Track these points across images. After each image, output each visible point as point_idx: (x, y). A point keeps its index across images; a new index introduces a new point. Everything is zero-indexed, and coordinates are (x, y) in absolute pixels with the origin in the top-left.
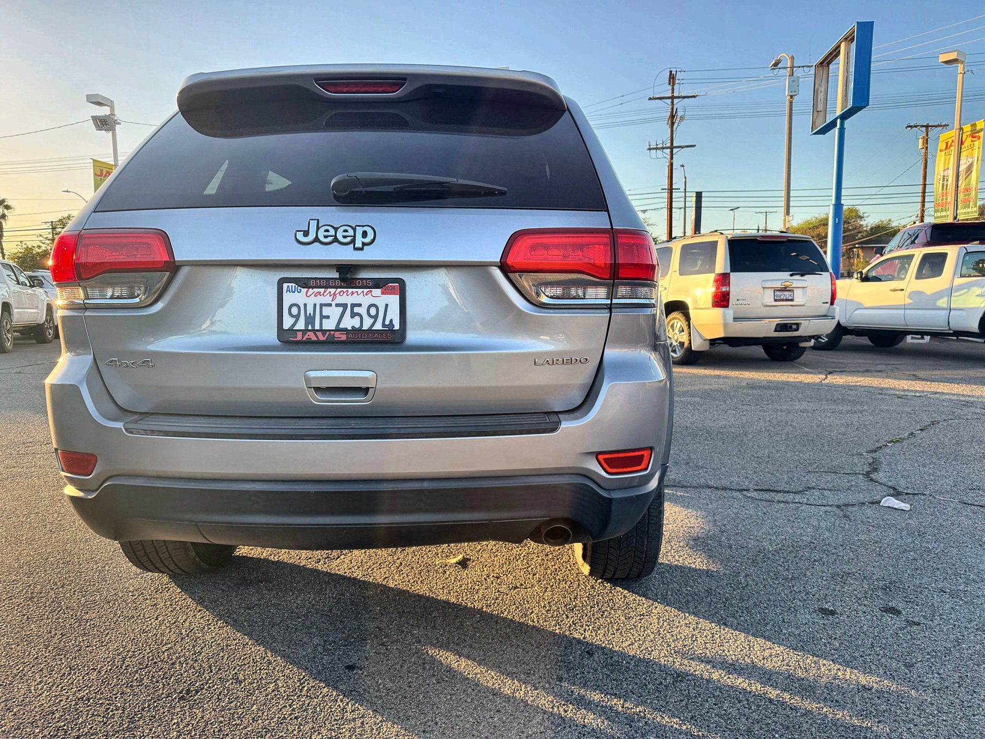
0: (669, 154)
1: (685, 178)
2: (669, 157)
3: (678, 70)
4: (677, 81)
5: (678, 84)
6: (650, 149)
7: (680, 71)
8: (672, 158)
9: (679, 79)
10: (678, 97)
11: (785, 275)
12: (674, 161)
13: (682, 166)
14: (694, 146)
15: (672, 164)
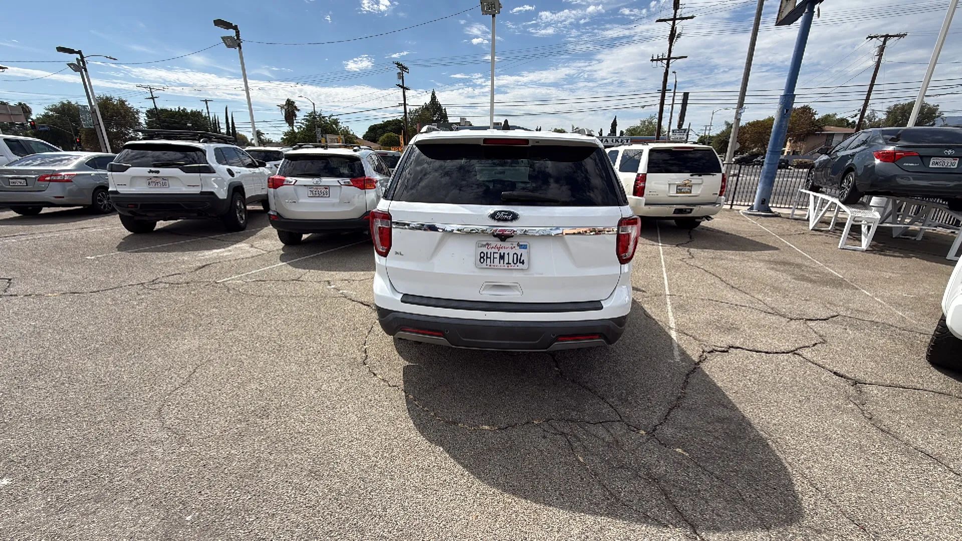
0: (666, 64)
1: (676, 81)
5: (680, 8)
6: (652, 60)
10: (679, 19)
11: (687, 176)
12: (669, 69)
13: (675, 72)
15: (667, 72)
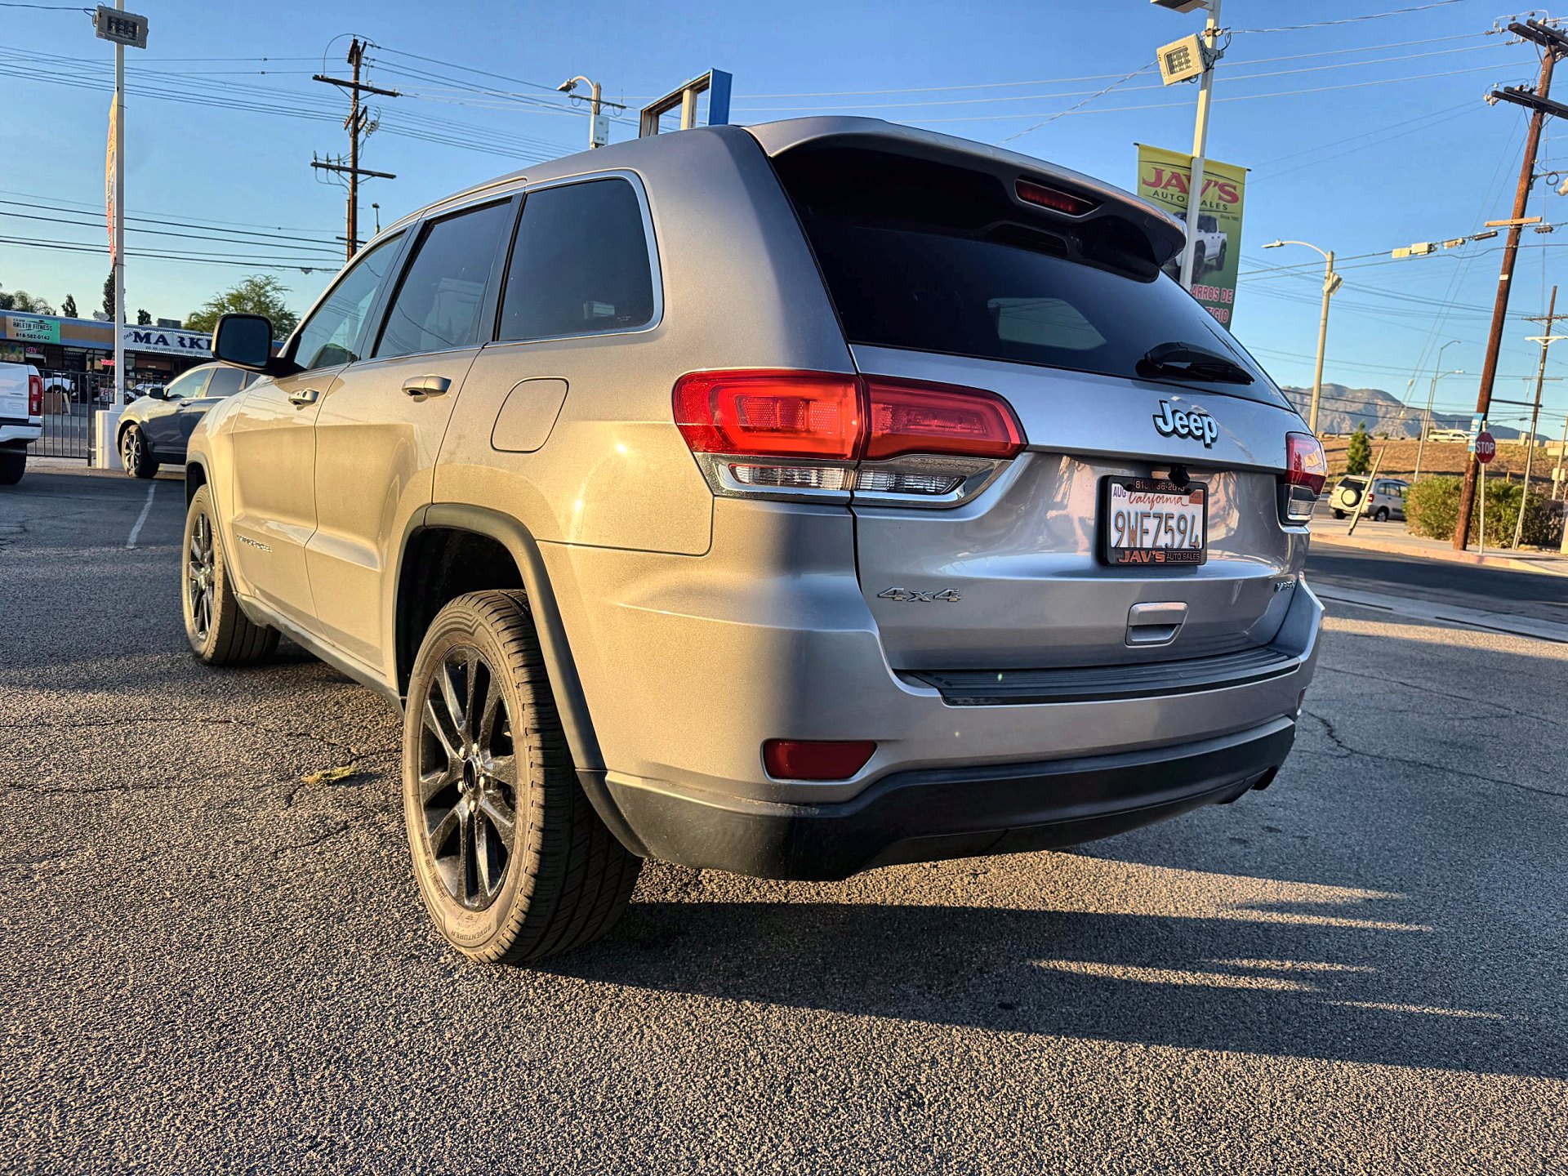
0: (350, 180)
1: (378, 226)
2: (350, 186)
3: (369, 42)
4: (364, 61)
5: (365, 65)
6: (316, 165)
7: (372, 46)
8: (355, 189)
9: (367, 58)
10: (366, 88)
12: (359, 194)
13: (376, 206)
14: (392, 177)
15: (354, 200)
